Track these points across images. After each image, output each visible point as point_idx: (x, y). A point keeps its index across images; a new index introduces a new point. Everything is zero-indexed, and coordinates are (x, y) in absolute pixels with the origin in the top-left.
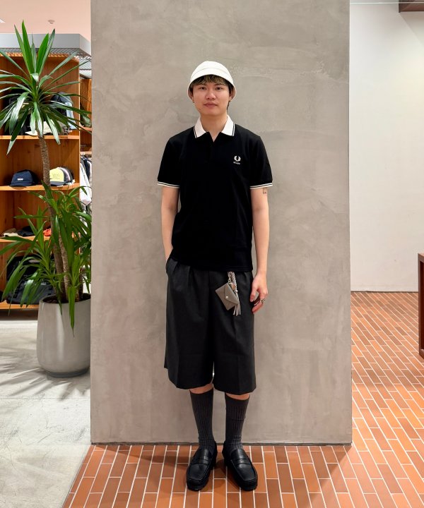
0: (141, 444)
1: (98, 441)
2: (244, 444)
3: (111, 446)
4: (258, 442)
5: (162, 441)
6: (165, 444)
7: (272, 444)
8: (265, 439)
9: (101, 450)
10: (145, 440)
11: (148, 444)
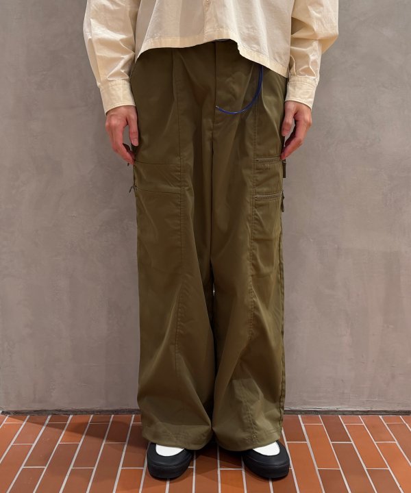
0: (88, 412)
1: (12, 408)
3: (36, 416)
4: (293, 408)
6: (131, 412)
7: (317, 412)
8: (305, 404)
10: (97, 406)
11: (101, 412)
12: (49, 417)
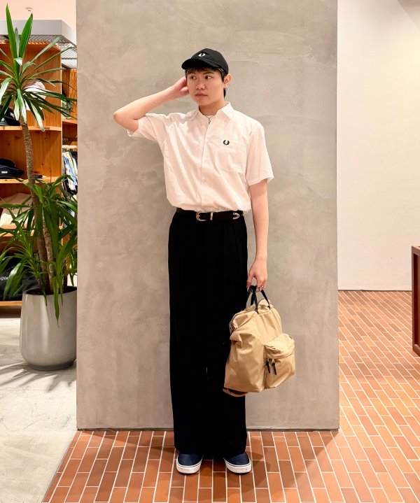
0: (127, 430)
1: (84, 427)
5: (148, 427)
6: (152, 430)
7: (259, 430)
8: (252, 425)
9: (87, 435)
10: (131, 426)
11: (134, 430)
12: (105, 432)
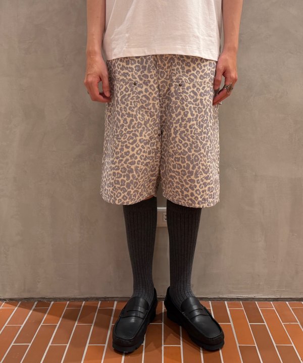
0: (65, 299)
1: (7, 296)
2: (202, 299)
3: (26, 303)
4: (221, 296)
5: (93, 296)
6: (98, 299)
7: (238, 299)
8: (231, 292)
9: (10, 307)
10: (72, 295)
11: (75, 299)
12: (36, 303)
